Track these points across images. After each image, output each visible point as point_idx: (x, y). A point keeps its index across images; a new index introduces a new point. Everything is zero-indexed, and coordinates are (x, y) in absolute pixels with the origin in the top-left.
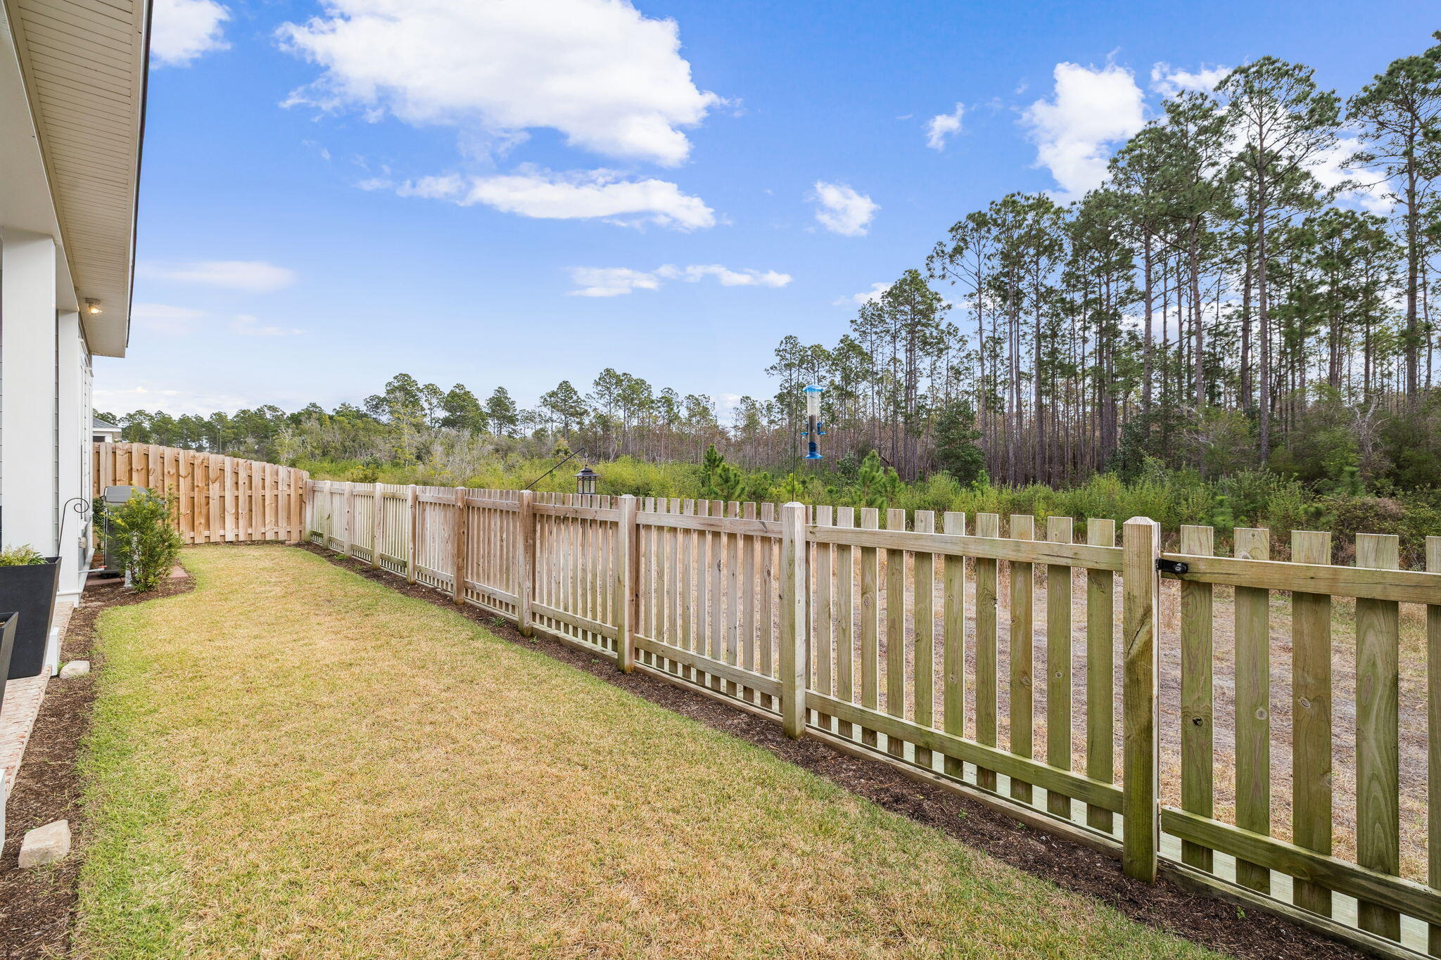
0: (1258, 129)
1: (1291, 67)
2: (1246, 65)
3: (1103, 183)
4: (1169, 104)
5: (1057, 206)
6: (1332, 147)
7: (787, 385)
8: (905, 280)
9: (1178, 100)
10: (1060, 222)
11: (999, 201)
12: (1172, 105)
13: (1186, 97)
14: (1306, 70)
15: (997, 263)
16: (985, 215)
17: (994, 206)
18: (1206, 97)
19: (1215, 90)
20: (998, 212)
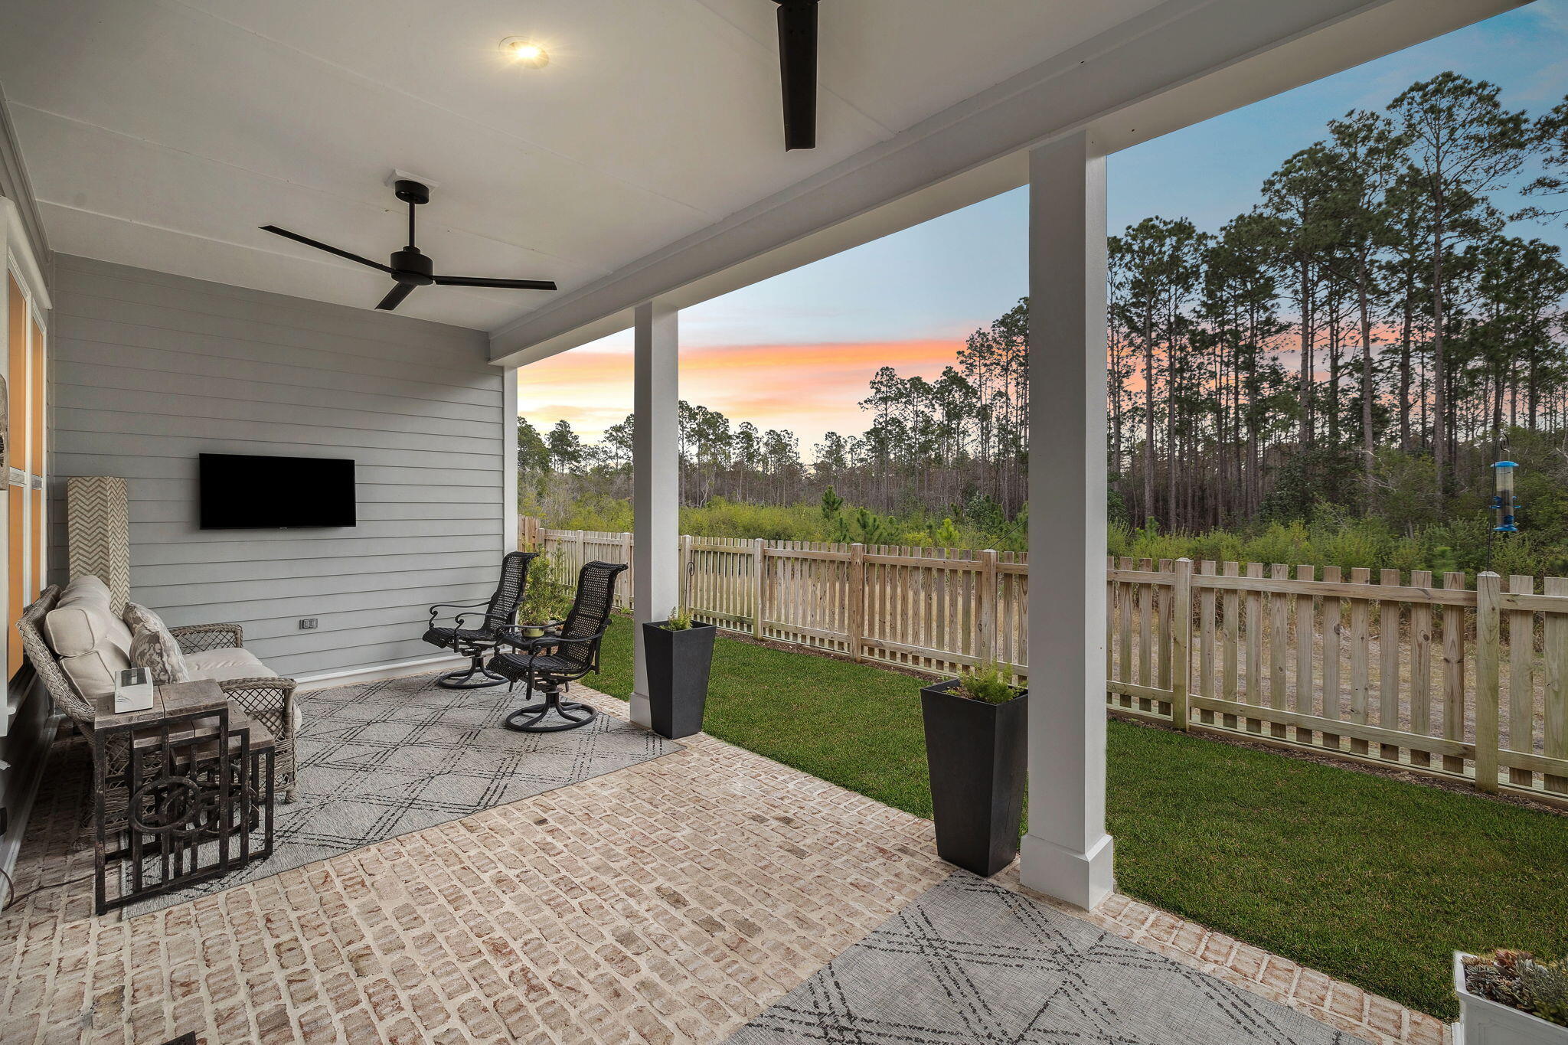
0: (1434, 150)
1: (1474, 84)
2: (1423, 82)
3: (1255, 207)
4: (1336, 124)
5: (1199, 231)
6: (1514, 171)
7: (881, 420)
8: (1020, 307)
9: (1347, 121)
10: (1202, 247)
11: (1135, 226)
12: (1341, 126)
13: (1355, 116)
14: (1491, 88)
15: (1126, 293)
16: (1120, 240)
17: (1130, 231)
18: (1378, 117)
19: (1388, 108)
20: (1134, 238)
